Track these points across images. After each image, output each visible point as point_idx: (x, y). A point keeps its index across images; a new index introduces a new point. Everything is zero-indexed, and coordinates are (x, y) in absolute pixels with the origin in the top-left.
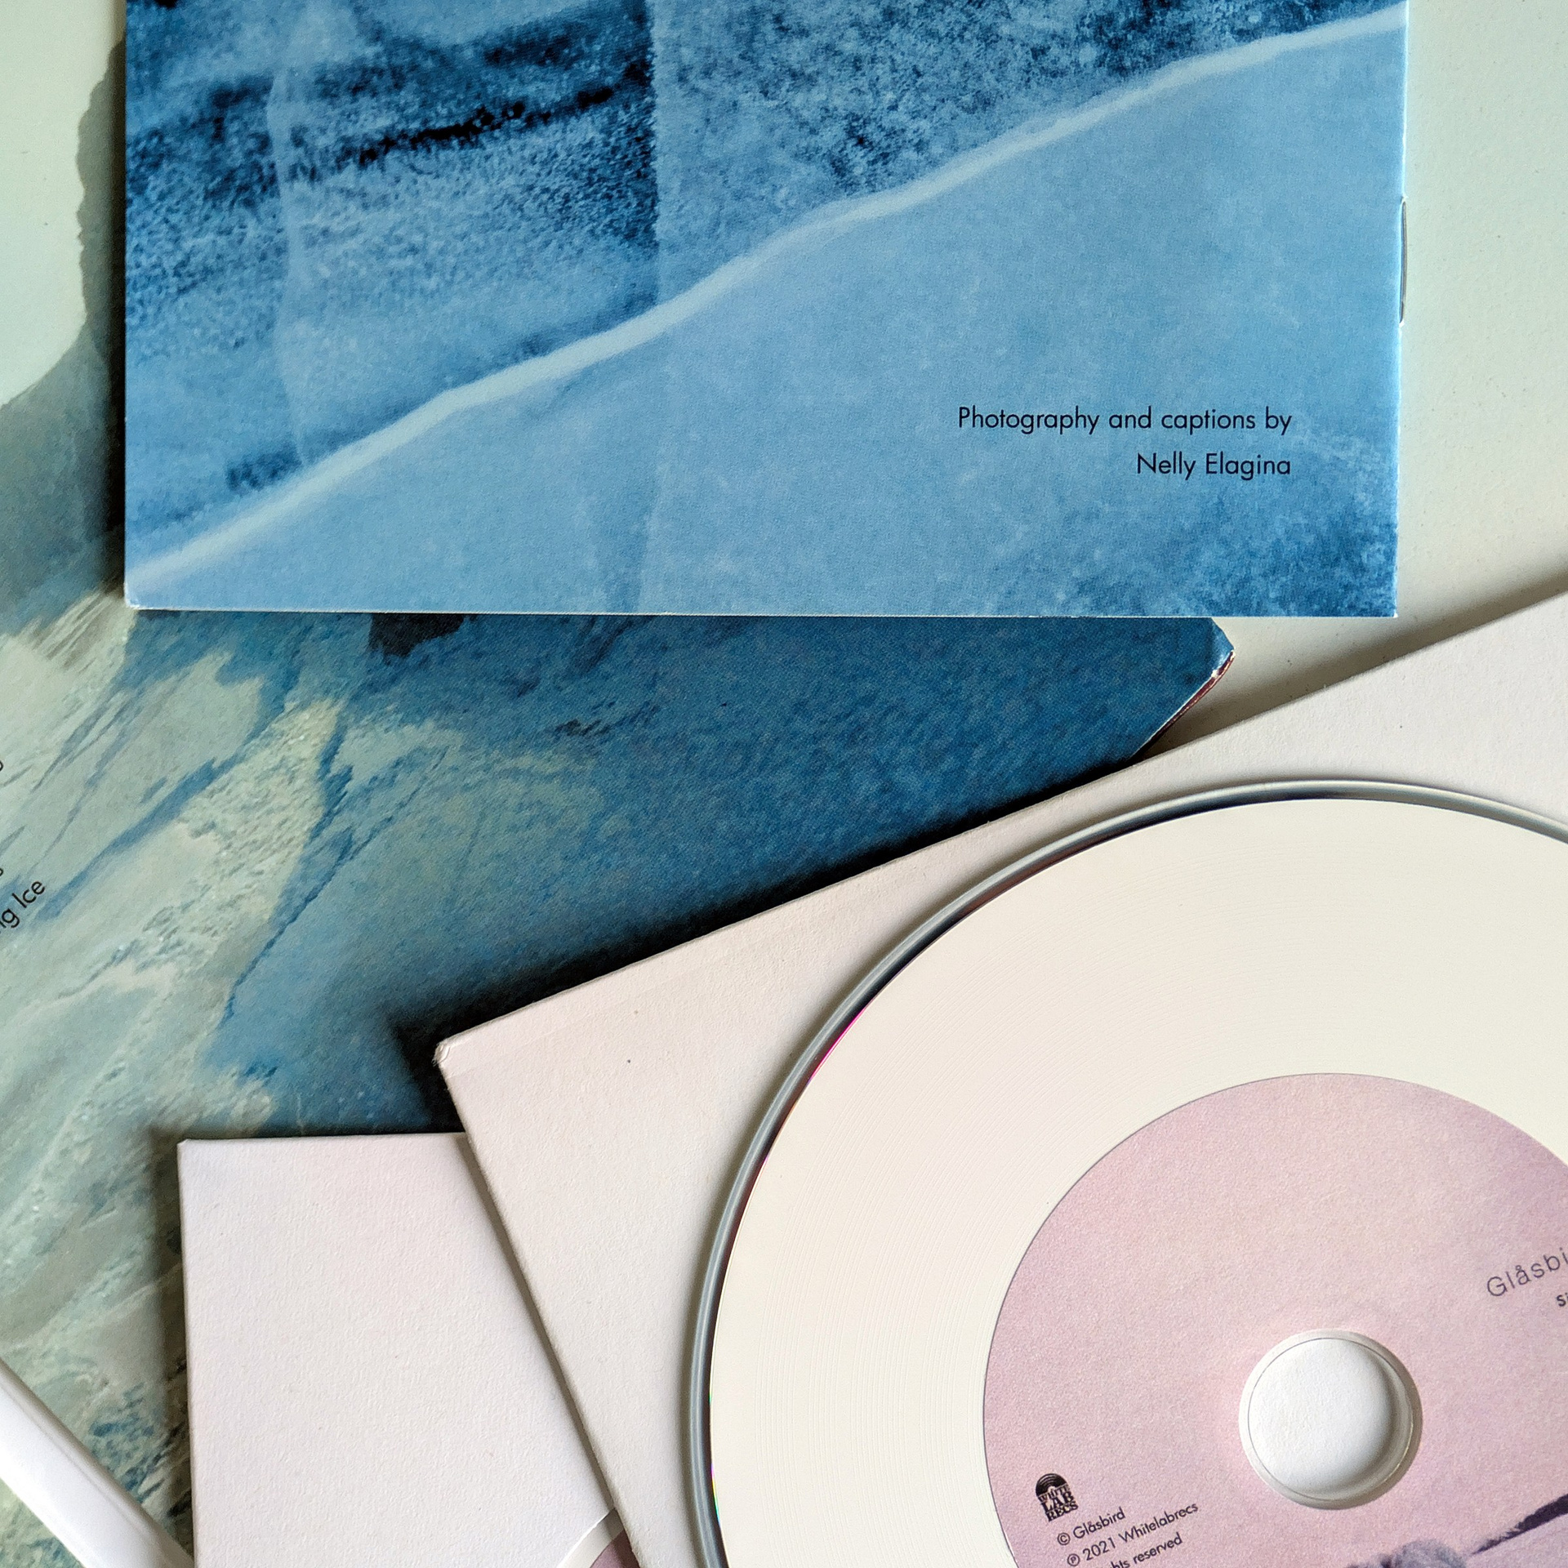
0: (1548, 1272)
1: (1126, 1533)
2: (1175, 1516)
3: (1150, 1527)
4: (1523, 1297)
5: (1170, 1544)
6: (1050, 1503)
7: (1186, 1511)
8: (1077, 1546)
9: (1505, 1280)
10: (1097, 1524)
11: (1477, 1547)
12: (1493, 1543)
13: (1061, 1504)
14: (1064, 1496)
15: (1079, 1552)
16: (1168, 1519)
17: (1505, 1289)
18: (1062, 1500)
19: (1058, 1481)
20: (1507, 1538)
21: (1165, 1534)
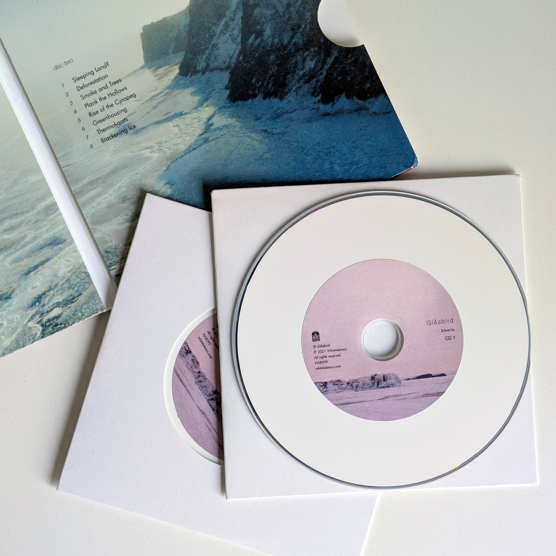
0: (441, 323)
1: (329, 350)
2: (341, 350)
3: (334, 350)
4: (434, 327)
5: (337, 356)
6: (314, 338)
7: (344, 349)
8: (317, 349)
9: (431, 322)
10: (323, 346)
11: (405, 379)
12: (409, 379)
13: (316, 339)
14: (318, 337)
15: (317, 351)
16: (339, 350)
17: (431, 324)
18: (317, 338)
19: (318, 333)
20: (412, 379)
21: (337, 353)
